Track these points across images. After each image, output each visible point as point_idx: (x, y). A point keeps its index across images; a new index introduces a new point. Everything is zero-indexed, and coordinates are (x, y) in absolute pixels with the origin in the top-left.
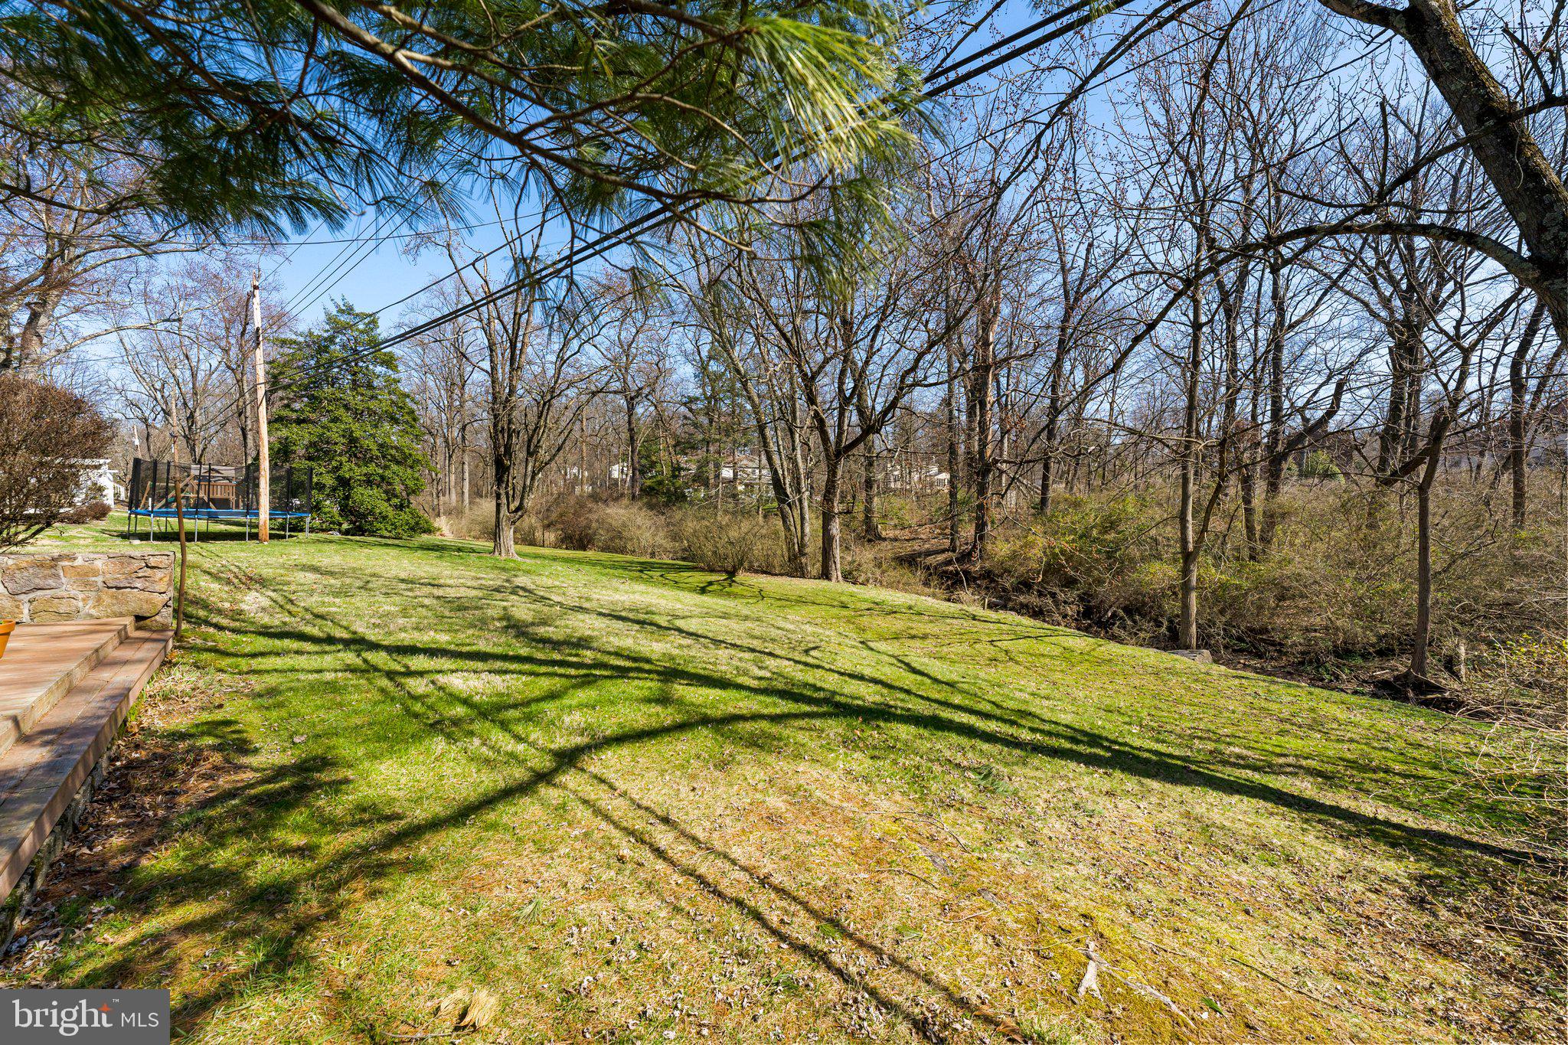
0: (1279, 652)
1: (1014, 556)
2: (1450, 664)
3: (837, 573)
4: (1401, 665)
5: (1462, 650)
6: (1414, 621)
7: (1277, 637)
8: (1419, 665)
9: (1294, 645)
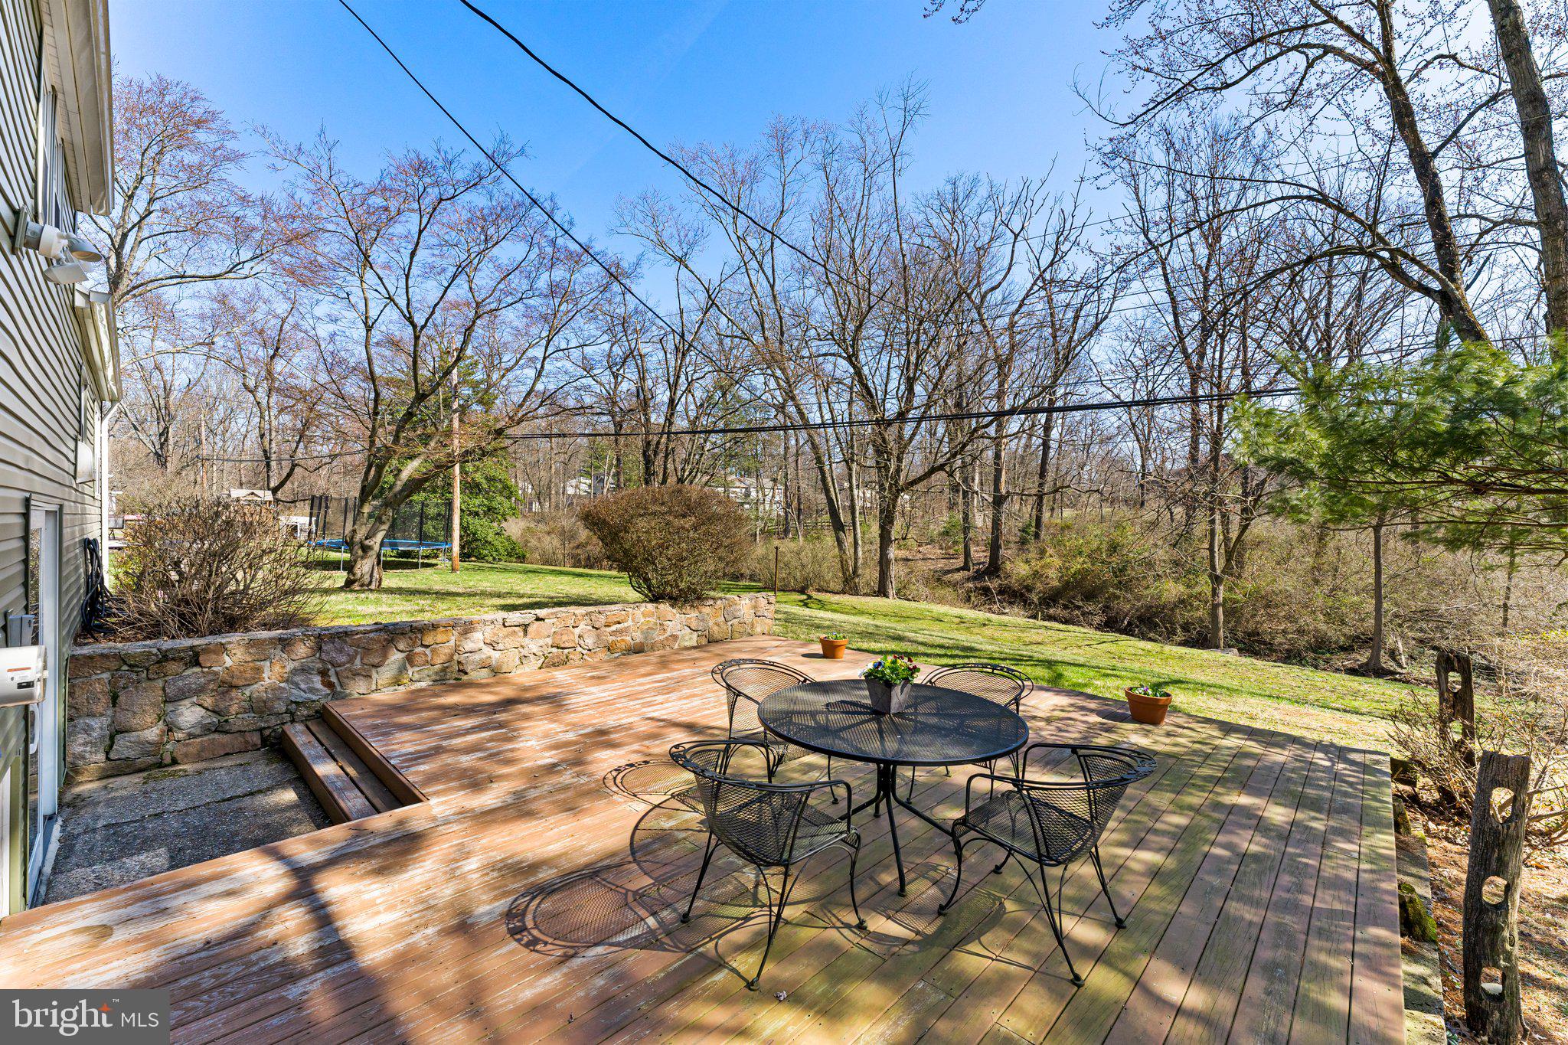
0: (1270, 650)
1: (1036, 574)
2: (1393, 654)
3: (891, 592)
4: (1363, 657)
5: (1400, 645)
6: (1371, 622)
7: (1267, 638)
8: (1375, 656)
9: (1281, 644)
